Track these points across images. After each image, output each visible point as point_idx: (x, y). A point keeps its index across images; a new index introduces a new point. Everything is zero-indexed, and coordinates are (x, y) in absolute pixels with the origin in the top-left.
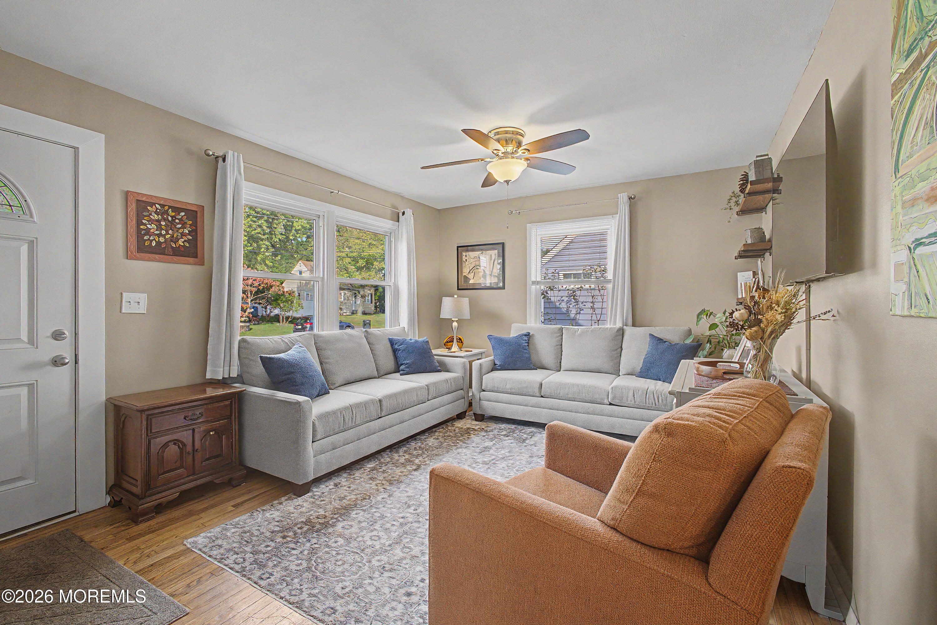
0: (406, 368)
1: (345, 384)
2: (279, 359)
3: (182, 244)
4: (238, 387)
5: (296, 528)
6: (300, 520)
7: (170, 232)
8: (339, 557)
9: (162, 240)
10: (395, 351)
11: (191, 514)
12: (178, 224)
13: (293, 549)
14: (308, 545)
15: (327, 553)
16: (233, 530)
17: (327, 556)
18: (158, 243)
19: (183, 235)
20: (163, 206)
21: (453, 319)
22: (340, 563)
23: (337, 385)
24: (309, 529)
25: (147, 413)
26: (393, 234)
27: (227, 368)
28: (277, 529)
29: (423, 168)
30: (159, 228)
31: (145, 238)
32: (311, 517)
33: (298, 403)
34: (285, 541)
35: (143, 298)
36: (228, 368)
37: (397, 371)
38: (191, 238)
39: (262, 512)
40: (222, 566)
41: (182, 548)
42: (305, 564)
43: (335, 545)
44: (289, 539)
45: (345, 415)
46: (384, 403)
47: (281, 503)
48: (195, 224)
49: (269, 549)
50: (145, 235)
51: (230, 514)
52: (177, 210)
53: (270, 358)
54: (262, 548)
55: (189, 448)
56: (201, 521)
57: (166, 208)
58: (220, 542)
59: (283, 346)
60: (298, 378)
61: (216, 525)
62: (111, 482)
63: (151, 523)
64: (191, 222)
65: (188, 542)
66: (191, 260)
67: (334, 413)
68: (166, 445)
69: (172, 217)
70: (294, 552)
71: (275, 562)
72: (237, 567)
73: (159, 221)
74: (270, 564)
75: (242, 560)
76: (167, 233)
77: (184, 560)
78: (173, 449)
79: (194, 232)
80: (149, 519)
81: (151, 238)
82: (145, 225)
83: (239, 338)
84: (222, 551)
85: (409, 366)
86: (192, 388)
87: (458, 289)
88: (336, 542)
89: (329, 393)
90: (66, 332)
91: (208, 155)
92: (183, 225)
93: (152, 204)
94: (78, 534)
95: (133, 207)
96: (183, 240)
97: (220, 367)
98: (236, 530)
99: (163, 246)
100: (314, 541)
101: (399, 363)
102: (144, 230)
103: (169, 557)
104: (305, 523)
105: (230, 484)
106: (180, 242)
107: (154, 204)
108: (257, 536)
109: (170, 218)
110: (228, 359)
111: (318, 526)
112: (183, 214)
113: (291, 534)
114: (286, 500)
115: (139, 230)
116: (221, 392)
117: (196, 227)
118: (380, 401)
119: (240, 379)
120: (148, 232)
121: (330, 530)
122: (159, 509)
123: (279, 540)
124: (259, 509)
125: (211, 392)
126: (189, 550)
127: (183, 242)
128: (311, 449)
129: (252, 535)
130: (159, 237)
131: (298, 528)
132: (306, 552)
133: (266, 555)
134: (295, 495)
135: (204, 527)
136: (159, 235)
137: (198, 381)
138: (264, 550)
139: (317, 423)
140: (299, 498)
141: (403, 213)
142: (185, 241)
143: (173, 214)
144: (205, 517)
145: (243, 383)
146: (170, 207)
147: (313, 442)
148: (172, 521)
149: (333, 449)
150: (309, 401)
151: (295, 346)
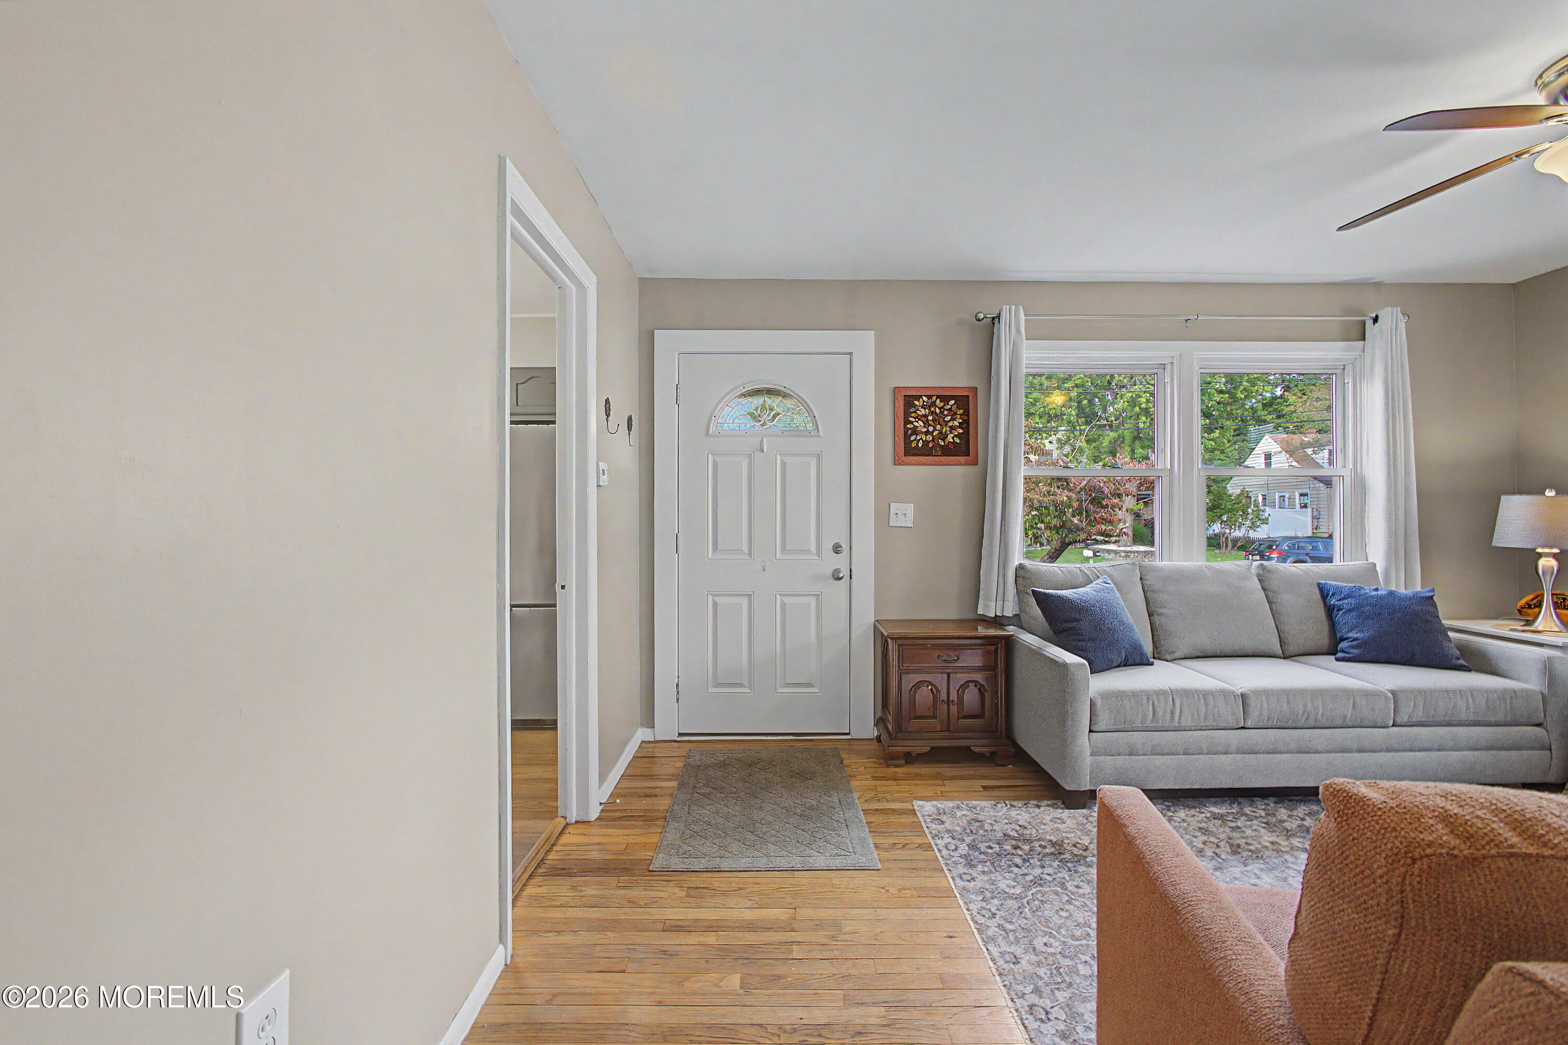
0: (1352, 647)
1: (1198, 657)
2: (1059, 597)
3: (952, 440)
4: (1011, 630)
5: (1036, 844)
6: (1048, 838)
7: (938, 427)
8: (1068, 907)
9: (929, 438)
10: (1330, 611)
11: (939, 776)
12: (947, 416)
13: (1017, 866)
14: (1038, 871)
15: (1057, 893)
16: (965, 812)
17: (1053, 897)
18: (926, 443)
19: (952, 428)
20: (929, 397)
21: (1539, 551)
22: (1064, 914)
23: (1177, 655)
24: (1052, 854)
25: (899, 642)
26: (1349, 369)
27: (1000, 603)
28: (1014, 834)
29: (1340, 229)
30: (927, 424)
31: (913, 438)
32: (1066, 841)
33: (1064, 666)
34: (1014, 851)
35: (910, 509)
36: (1002, 603)
37: (1332, 651)
38: (961, 431)
39: (1009, 806)
40: (933, 844)
41: (907, 806)
42: (1018, 890)
43: (1075, 890)
44: (1020, 853)
45: (1156, 703)
46: (1252, 702)
47: (1038, 807)
48: (966, 413)
49: (990, 851)
50: (911, 435)
51: (975, 794)
52: (945, 399)
53: (1045, 594)
54: (983, 846)
55: (944, 696)
56: (943, 789)
57: (934, 398)
58: (944, 818)
59: (1081, 579)
60: (1085, 626)
61: (952, 799)
62: (879, 715)
63: (899, 770)
64: (961, 411)
65: (917, 804)
66: (962, 459)
67: (1136, 694)
68: (918, 685)
69: (940, 408)
70: (1016, 870)
71: (986, 869)
72: (945, 852)
73: (925, 416)
74: (980, 868)
75: (954, 847)
76: (935, 429)
77: (903, 820)
78: (925, 690)
79: (965, 424)
80: (896, 766)
81: (919, 438)
82: (912, 423)
83: (1016, 563)
84: (940, 827)
85: (1362, 644)
86: (961, 622)
88: (1077, 887)
89: (1152, 664)
90: (843, 545)
91: (979, 320)
92: (952, 416)
93: (919, 397)
94: (843, 756)
95: (901, 402)
96: (952, 435)
97: (991, 601)
98: (969, 813)
99: (931, 445)
100: (1050, 870)
101: (1339, 635)
102: (911, 429)
103: (893, 810)
104: (1053, 844)
105: (991, 759)
106: (950, 438)
107: (921, 396)
108: (986, 831)
109: (938, 411)
110: (1001, 591)
111: (1067, 856)
112: (952, 402)
113: (1026, 848)
114: (1048, 806)
115: (906, 430)
116: (993, 632)
117: (968, 416)
118: (1244, 696)
119: (1017, 620)
120: (915, 431)
121: (1081, 869)
122: (910, 759)
123: (1008, 847)
124: (1007, 802)
125: (982, 631)
126: (913, 812)
127: (953, 438)
128: (1086, 741)
129: (982, 827)
130: (926, 435)
131: (1040, 846)
132: (1029, 878)
133: (983, 856)
134: (1063, 803)
135: (943, 796)
136: (927, 433)
137: (970, 616)
138: (983, 849)
139: (1099, 702)
140: (1067, 811)
141: (1376, 320)
142: (955, 436)
143: (942, 404)
144: (949, 786)
145: (1021, 627)
146: (938, 397)
147: (1091, 731)
148: (917, 776)
149: (1131, 754)
150: (1085, 665)
151: (1097, 582)
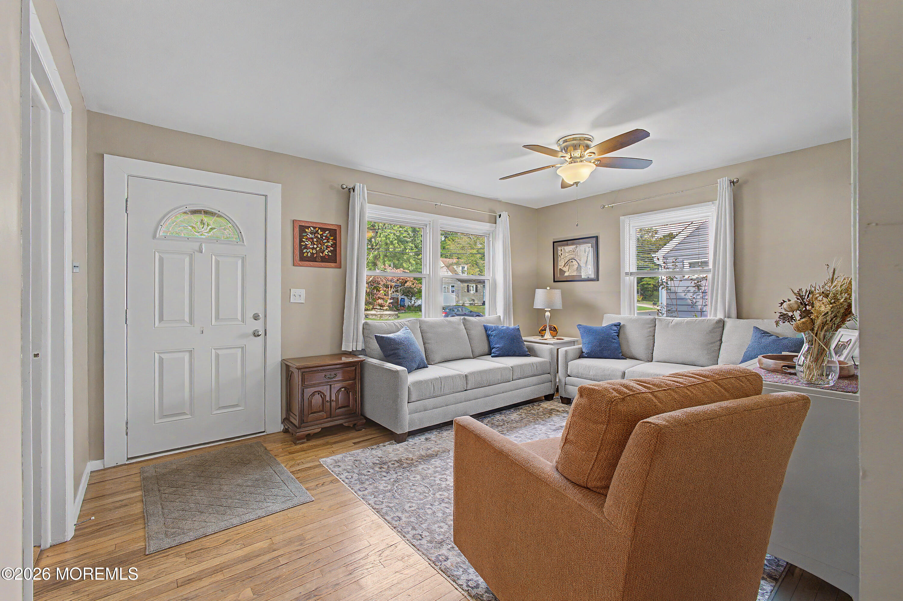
0: (496, 351)
1: (443, 362)
2: (389, 339)
3: (327, 254)
4: (362, 357)
5: (390, 464)
6: (395, 459)
7: (319, 246)
8: (413, 487)
9: (314, 251)
10: (488, 336)
11: (327, 444)
12: (324, 239)
13: (385, 477)
14: (395, 476)
15: (406, 483)
16: (349, 458)
17: (405, 485)
18: (312, 254)
19: (327, 247)
20: (315, 228)
21: (545, 309)
22: (413, 491)
23: (435, 362)
24: (399, 466)
25: (303, 370)
26: (491, 235)
27: (355, 344)
28: (378, 462)
29: (500, 179)
30: (313, 243)
31: (304, 251)
32: (403, 458)
33: (397, 372)
34: (380, 470)
35: (303, 292)
36: (356, 343)
37: (489, 354)
38: (332, 249)
39: (370, 449)
40: (339, 479)
41: (318, 463)
42: (389, 487)
43: (414, 479)
44: (384, 470)
45: (435, 384)
46: (469, 378)
47: (384, 446)
48: (335, 239)
49: (369, 473)
50: (304, 249)
51: (351, 448)
52: (324, 230)
53: (382, 337)
54: (365, 472)
55: (328, 398)
56: (333, 449)
57: (317, 229)
58: (340, 464)
59: (394, 328)
60: (401, 353)
61: (340, 453)
62: (284, 416)
63: (305, 445)
64: (332, 238)
65: (322, 461)
66: (333, 265)
67: (426, 382)
68: (313, 394)
69: (320, 235)
70: (384, 478)
71: (371, 483)
72: (347, 481)
73: (312, 238)
74: (368, 483)
75: (350, 477)
76: (317, 247)
77: (317, 470)
78: (317, 397)
79: (334, 245)
80: (303, 443)
81: (308, 251)
82: (304, 242)
83: (363, 322)
84: (340, 469)
85: (500, 349)
86: (333, 356)
87: (554, 281)
88: (414, 477)
89: (427, 367)
90: (260, 315)
91: (343, 189)
92: (327, 240)
93: (308, 227)
94: (265, 445)
95: (297, 230)
96: (327, 251)
97: (350, 343)
98: (352, 458)
99: (315, 255)
100: (400, 474)
101: (491, 347)
102: (303, 245)
103: (310, 467)
104: (397, 462)
105: (354, 428)
106: (326, 252)
107: (309, 227)
108: (363, 464)
109: (319, 236)
110: (355, 337)
111: (405, 465)
112: (327, 232)
113: (386, 467)
114: (388, 444)
115: (301, 246)
116: (351, 360)
117: (336, 240)
118: (466, 376)
119: (363, 352)
120: (306, 247)
121: (413, 469)
122: (309, 437)
123: (377, 469)
124: (369, 448)
125: (344, 360)
126: (321, 465)
127: (327, 252)
128: (406, 408)
129: (361, 463)
130: (312, 250)
131: (392, 464)
132: (392, 480)
133: (366, 477)
134: (395, 441)
135: (333, 453)
136: (313, 249)
137: (337, 351)
138: (366, 473)
139: (412, 388)
140: (398, 445)
141: (500, 216)
142: (329, 251)
143: (322, 233)
144: (335, 447)
145: (366, 355)
146: (319, 228)
147: (408, 403)
148: (316, 446)
149: (425, 410)
150: (406, 370)
151: (402, 329)
